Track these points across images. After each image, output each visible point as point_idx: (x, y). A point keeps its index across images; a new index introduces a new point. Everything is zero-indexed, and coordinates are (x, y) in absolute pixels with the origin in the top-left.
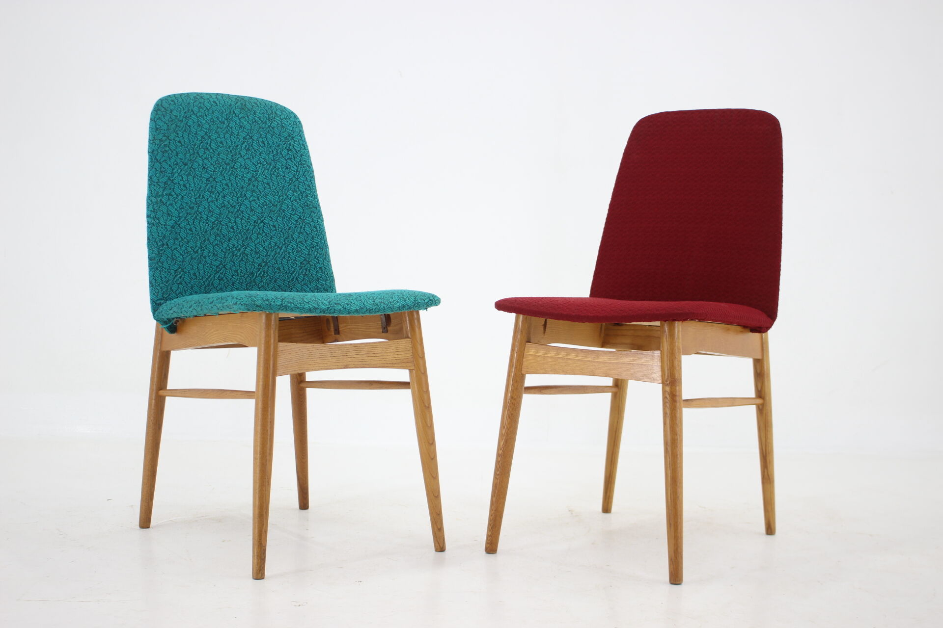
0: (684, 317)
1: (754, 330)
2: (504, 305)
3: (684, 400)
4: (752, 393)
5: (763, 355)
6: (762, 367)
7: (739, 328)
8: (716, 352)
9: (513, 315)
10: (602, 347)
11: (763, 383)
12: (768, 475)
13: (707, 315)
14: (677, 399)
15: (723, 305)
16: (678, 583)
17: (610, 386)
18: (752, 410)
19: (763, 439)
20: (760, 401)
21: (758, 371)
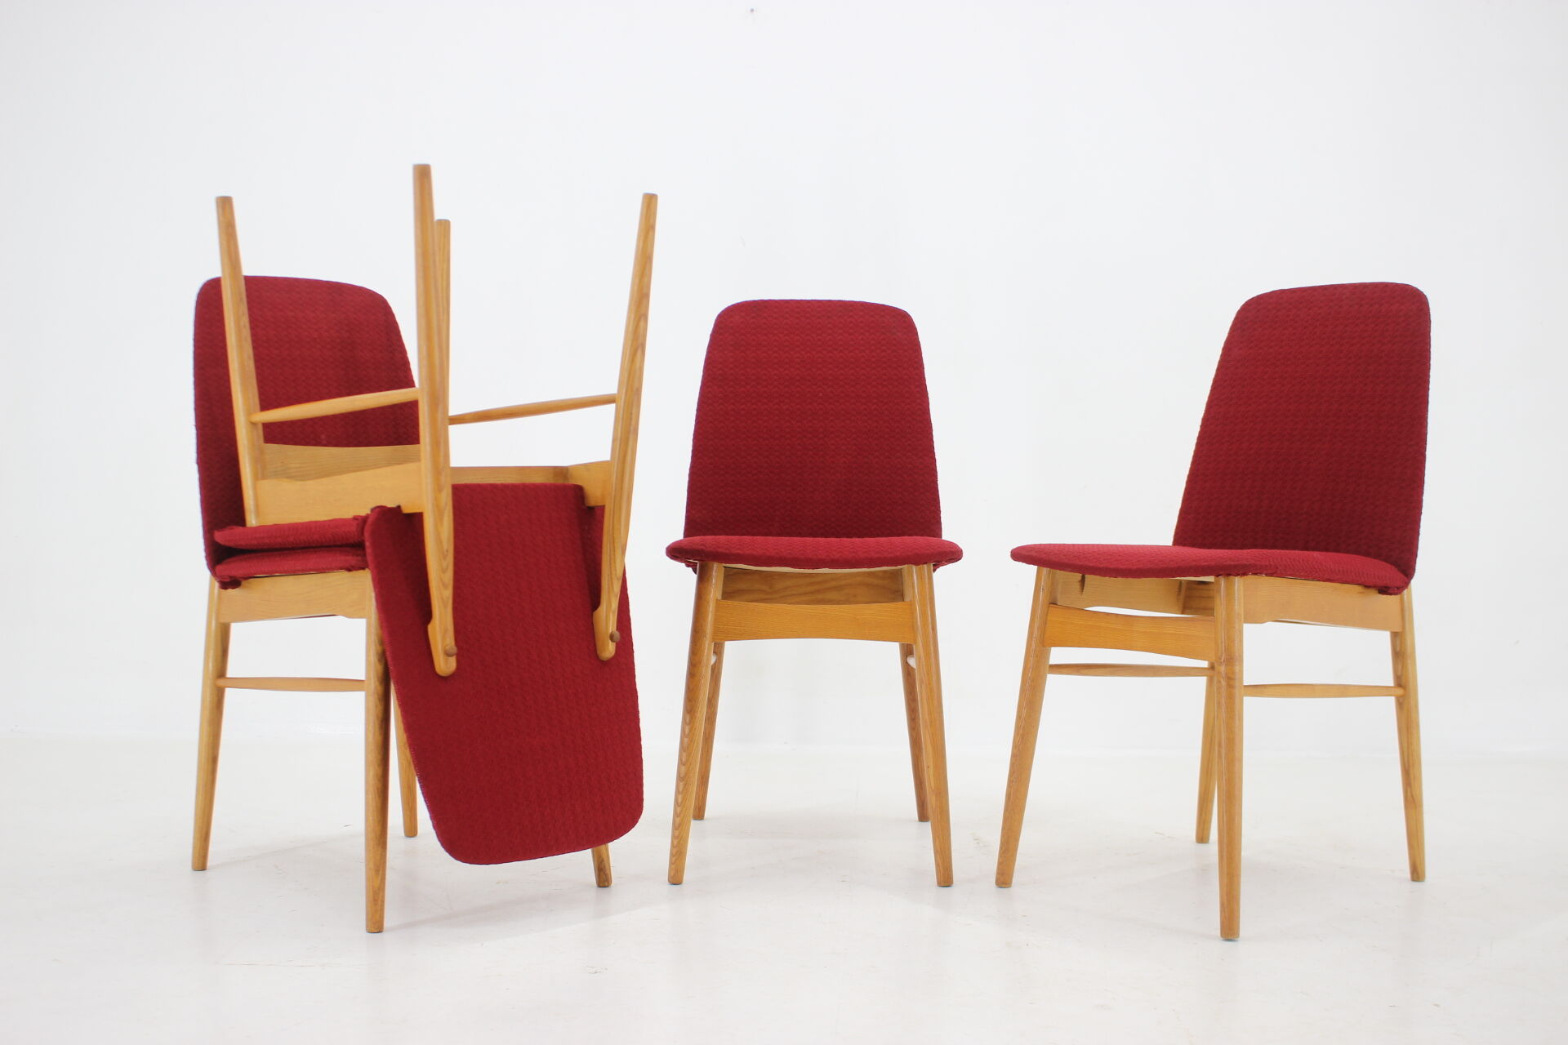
0: (1242, 570)
1: (1384, 590)
2: (1022, 555)
3: (1245, 686)
4: (1390, 681)
5: (1404, 627)
6: (1403, 643)
7: (1357, 588)
8: (1312, 621)
9: (1033, 569)
10: (1183, 613)
11: (1404, 666)
12: (1412, 796)
13: (1277, 568)
14: (1237, 684)
15: (1316, 554)
16: (1232, 938)
17: (1205, 668)
18: (1390, 703)
19: (1405, 745)
20: (1400, 691)
21: (1398, 649)
